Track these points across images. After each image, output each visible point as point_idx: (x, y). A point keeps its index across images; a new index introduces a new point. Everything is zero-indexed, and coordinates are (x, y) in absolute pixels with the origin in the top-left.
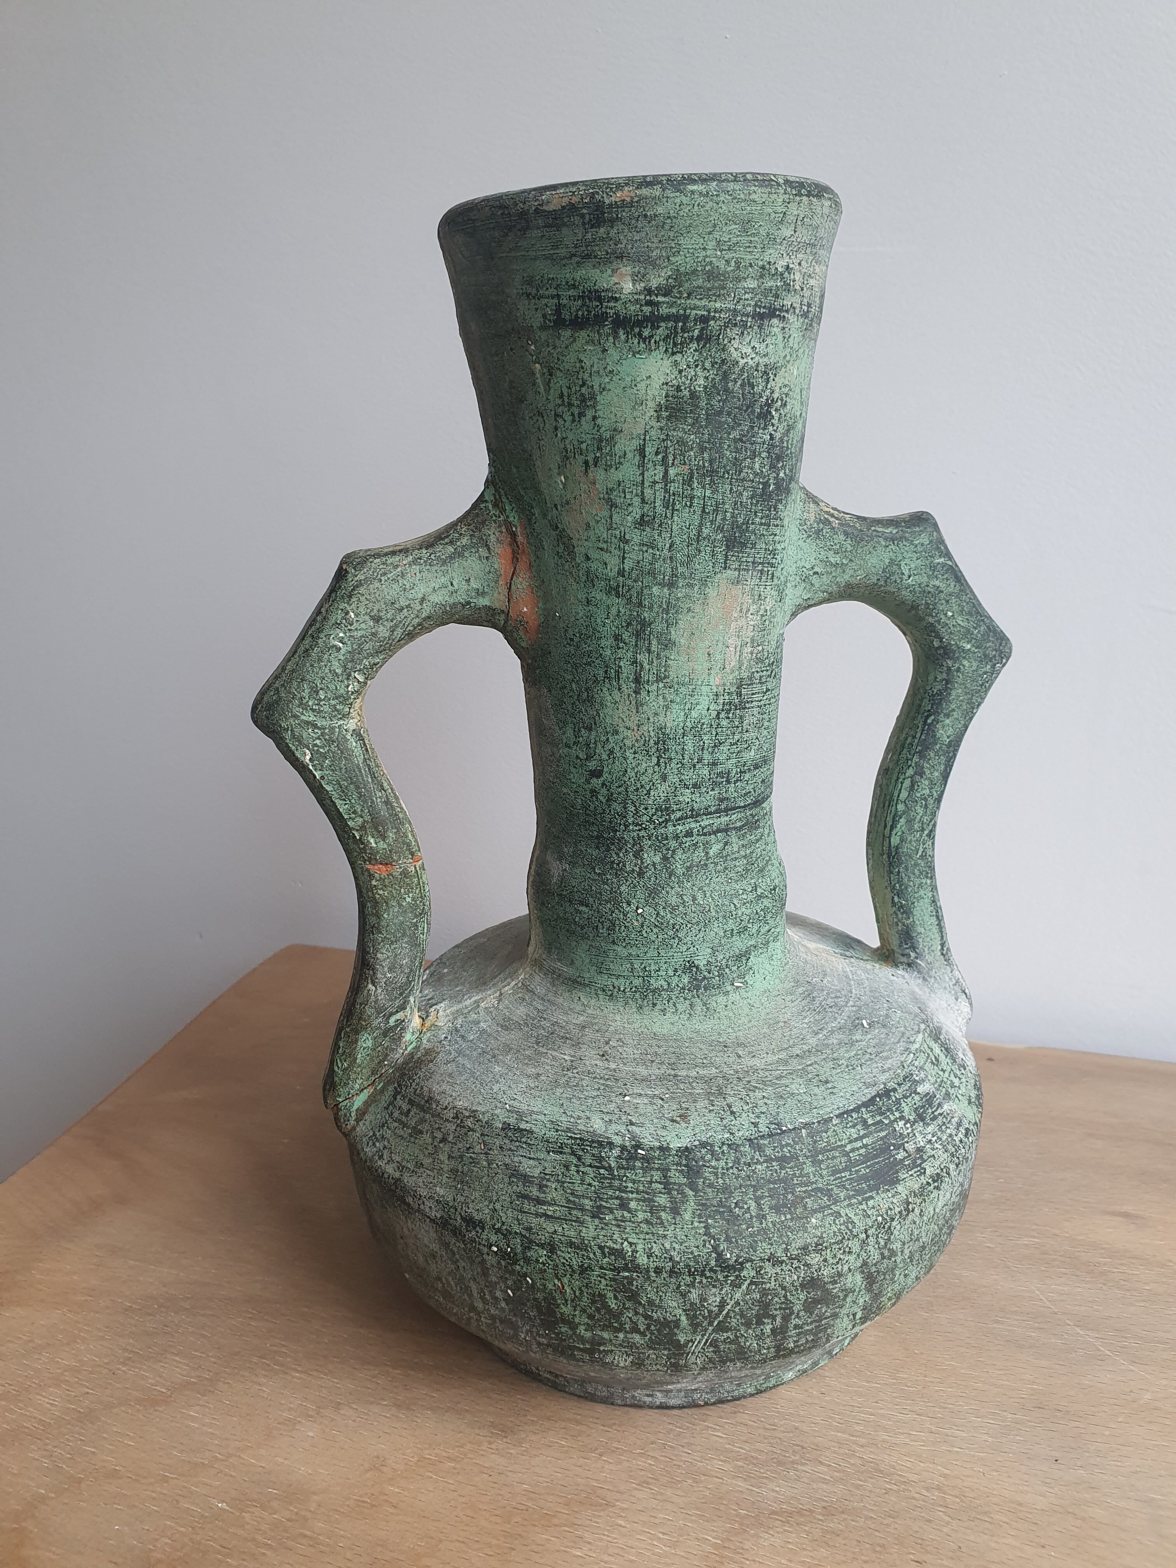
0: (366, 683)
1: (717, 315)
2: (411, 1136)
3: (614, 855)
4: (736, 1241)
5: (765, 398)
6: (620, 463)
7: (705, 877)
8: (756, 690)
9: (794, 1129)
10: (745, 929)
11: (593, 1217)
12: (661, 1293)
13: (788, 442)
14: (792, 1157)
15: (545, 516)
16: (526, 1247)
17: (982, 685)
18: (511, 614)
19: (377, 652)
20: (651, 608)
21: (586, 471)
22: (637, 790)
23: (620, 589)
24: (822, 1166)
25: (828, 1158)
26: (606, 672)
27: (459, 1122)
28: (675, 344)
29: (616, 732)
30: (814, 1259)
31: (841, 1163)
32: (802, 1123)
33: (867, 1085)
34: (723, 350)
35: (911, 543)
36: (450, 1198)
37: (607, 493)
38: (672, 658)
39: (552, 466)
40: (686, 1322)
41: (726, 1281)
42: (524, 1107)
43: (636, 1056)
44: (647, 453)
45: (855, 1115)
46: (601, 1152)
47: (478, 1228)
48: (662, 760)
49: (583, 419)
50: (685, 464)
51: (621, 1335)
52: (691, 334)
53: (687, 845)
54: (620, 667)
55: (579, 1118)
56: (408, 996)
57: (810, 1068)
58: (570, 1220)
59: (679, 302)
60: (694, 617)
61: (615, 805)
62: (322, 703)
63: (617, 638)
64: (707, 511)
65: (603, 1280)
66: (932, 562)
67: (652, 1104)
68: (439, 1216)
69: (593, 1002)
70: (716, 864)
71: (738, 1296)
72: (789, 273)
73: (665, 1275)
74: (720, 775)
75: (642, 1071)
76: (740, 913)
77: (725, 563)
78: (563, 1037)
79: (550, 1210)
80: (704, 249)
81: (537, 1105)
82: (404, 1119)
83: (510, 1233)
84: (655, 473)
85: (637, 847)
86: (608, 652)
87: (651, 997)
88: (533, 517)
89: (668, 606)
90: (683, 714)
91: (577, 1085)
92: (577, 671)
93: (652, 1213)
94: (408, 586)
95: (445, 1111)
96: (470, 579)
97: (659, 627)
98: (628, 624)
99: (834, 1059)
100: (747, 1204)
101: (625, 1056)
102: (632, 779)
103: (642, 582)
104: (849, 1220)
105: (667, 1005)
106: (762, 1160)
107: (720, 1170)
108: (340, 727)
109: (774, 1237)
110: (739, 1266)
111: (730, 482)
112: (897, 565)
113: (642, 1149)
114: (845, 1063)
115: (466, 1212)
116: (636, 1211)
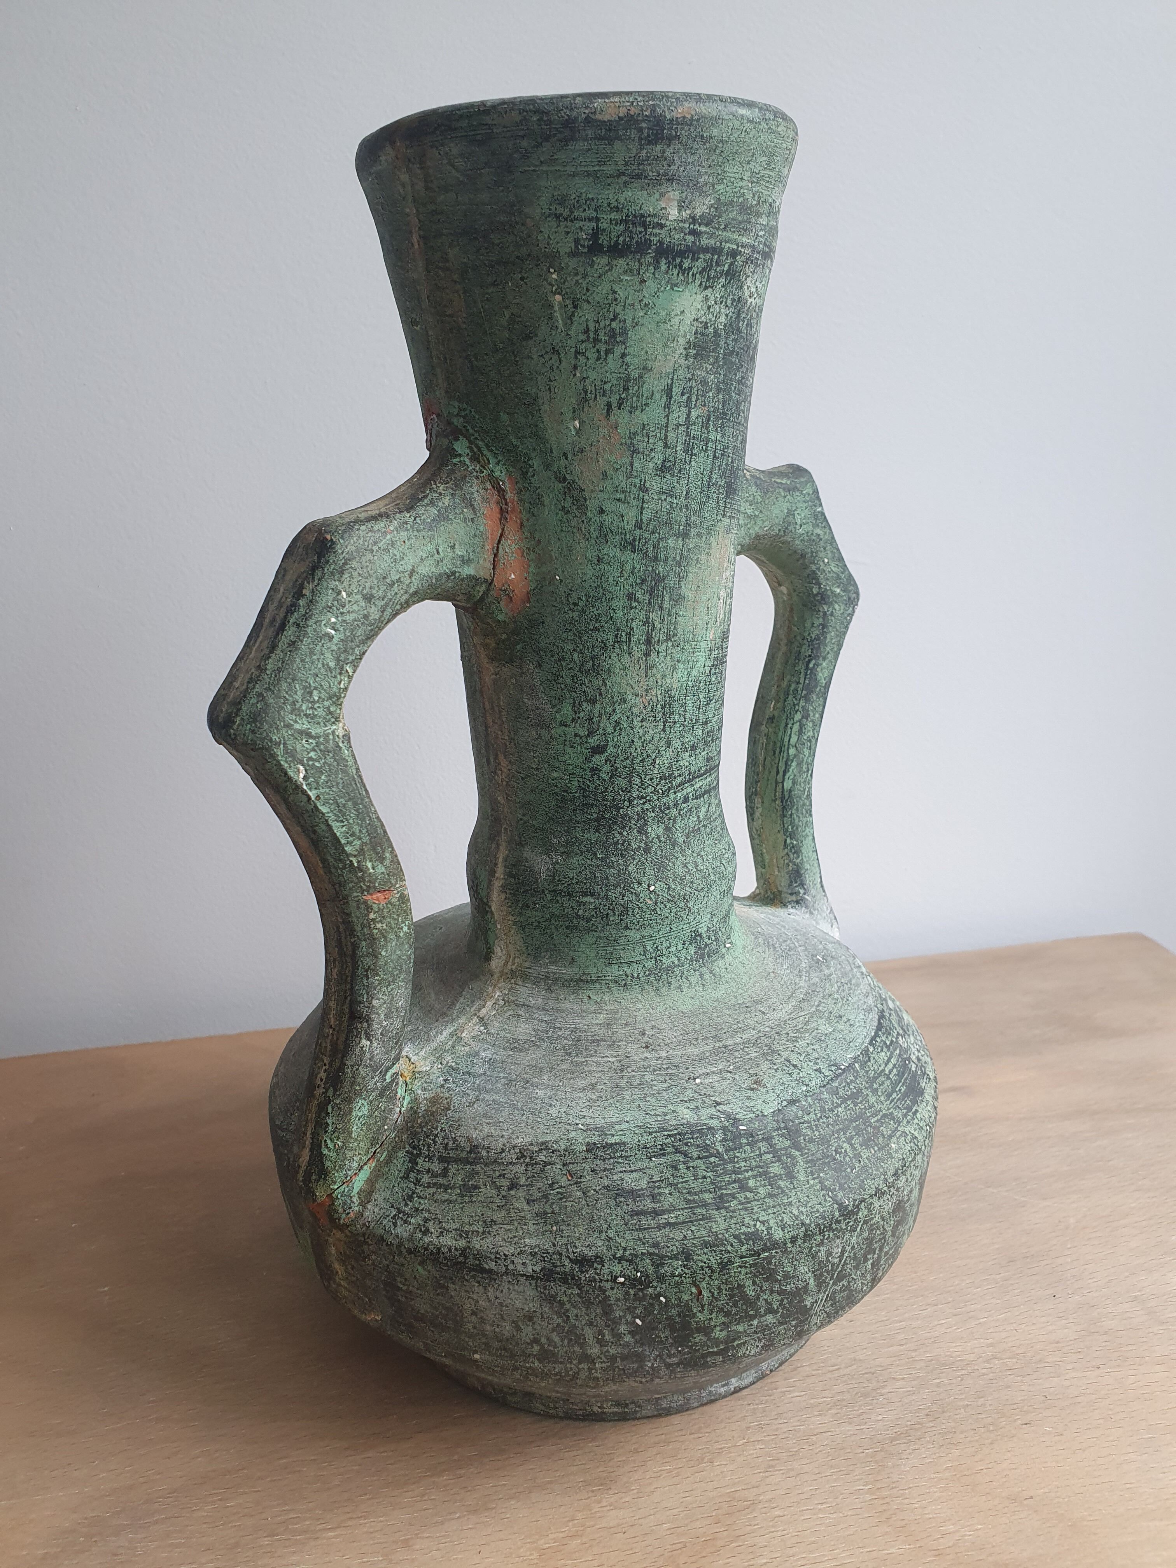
0: (353, 677)
1: (742, 250)
2: (461, 1195)
3: (617, 835)
4: (848, 1186)
6: (647, 405)
7: (699, 842)
9: (849, 1065)
11: (718, 1209)
12: (795, 1263)
14: (860, 1092)
16: (658, 1265)
17: (844, 625)
18: (495, 582)
19: (367, 639)
20: (666, 562)
21: (608, 414)
22: (643, 761)
23: (637, 543)
24: (879, 1093)
25: (880, 1085)
26: (616, 636)
27: (528, 1160)
28: (709, 278)
29: (624, 701)
30: (902, 1182)
31: (888, 1086)
32: (851, 1058)
34: (741, 287)
35: (800, 493)
36: (548, 1245)
37: (630, 438)
38: (680, 613)
39: (565, 410)
40: (813, 1284)
41: (846, 1229)
42: (600, 1122)
44: (674, 394)
45: (878, 1039)
46: (705, 1140)
47: (596, 1265)
48: (667, 725)
49: (611, 356)
50: (704, 406)
51: (756, 1322)
52: (722, 268)
53: (684, 811)
54: (632, 629)
55: (665, 1114)
58: (696, 1220)
59: (717, 233)
60: (700, 569)
61: (619, 781)
62: (316, 706)
63: (631, 597)
64: (717, 455)
66: (813, 511)
68: (538, 1268)
69: (606, 997)
70: (706, 826)
71: (854, 1240)
73: (799, 1242)
74: (711, 733)
75: (694, 1051)
76: (726, 872)
77: (724, 511)
79: (672, 1218)
80: (741, 179)
81: (613, 1115)
82: (441, 1181)
83: (636, 1256)
84: (679, 415)
85: (641, 822)
86: (620, 614)
87: (665, 977)
88: (531, 470)
89: (681, 558)
90: (686, 673)
91: (641, 1083)
92: (580, 638)
93: (771, 1185)
94: (398, 557)
95: (503, 1155)
96: (454, 544)
97: (671, 582)
98: (643, 581)
99: (829, 996)
100: (843, 1148)
101: (669, 1042)
102: (638, 750)
103: (659, 534)
104: (913, 1137)
105: (681, 981)
106: (840, 1103)
107: (813, 1123)
108: (333, 733)
109: (873, 1171)
110: (856, 1209)
111: (733, 425)
112: (792, 514)
113: (743, 1125)
114: (839, 997)
115: (574, 1253)
116: (756, 1188)
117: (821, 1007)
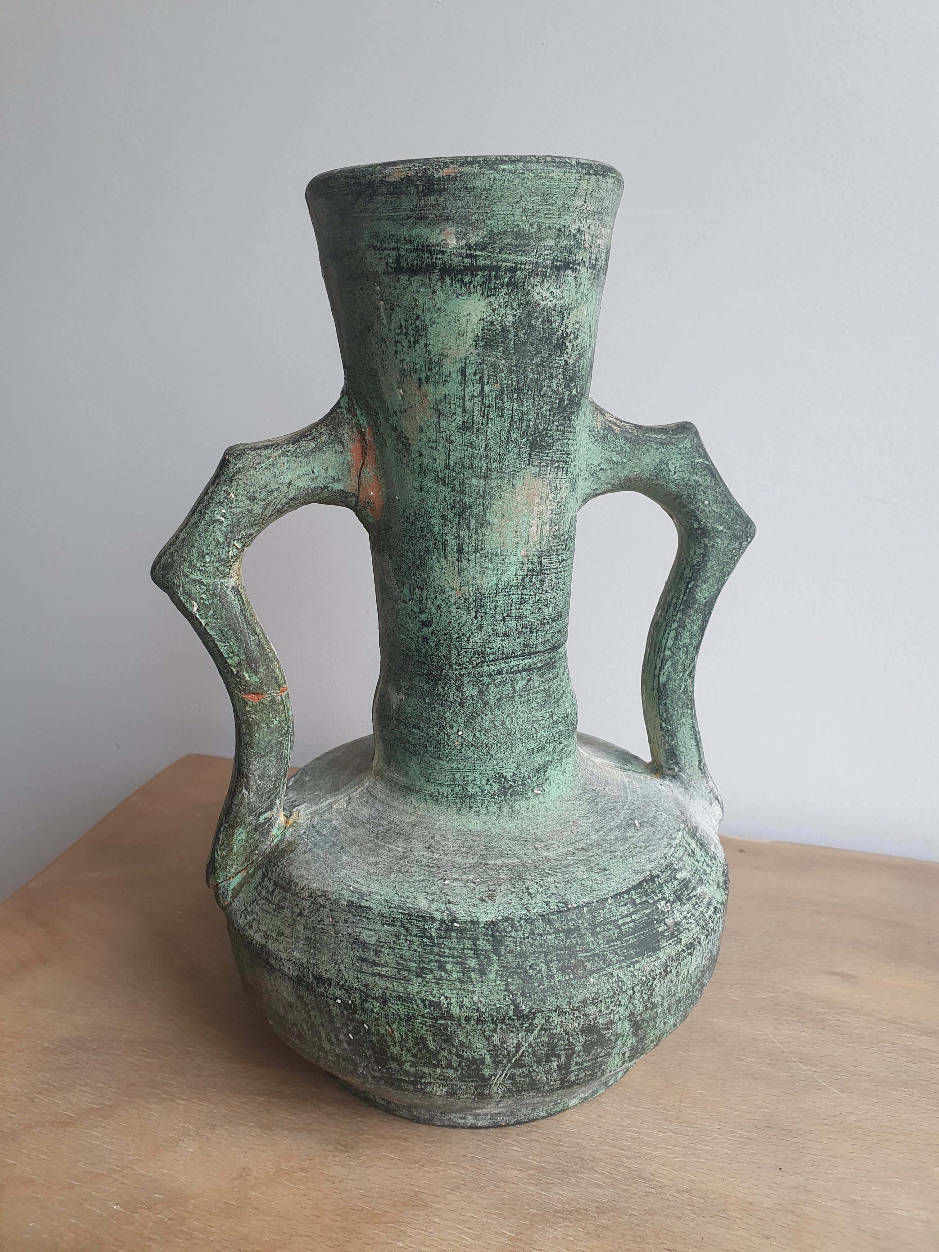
0: (243, 550)
1: (523, 267)
2: (275, 910)
3: (440, 689)
4: (530, 995)
5: (561, 332)
6: (446, 381)
7: (512, 707)
8: (553, 560)
9: (578, 907)
10: (544, 748)
11: (417, 976)
12: (470, 1037)
13: (579, 366)
14: (575, 929)
15: (387, 420)
16: (363, 1000)
17: (731, 559)
18: (360, 496)
19: (252, 526)
20: (470, 495)
21: (420, 386)
22: (459, 637)
23: (447, 479)
24: (599, 937)
25: (604, 930)
26: (435, 544)
27: (313, 900)
28: (489, 289)
29: (443, 591)
30: (592, 1010)
31: (614, 934)
32: (584, 902)
33: (637, 872)
34: (528, 294)
35: (677, 447)
36: (305, 961)
37: (436, 404)
38: (487, 534)
39: (392, 381)
40: (489, 1060)
41: (521, 1028)
42: (364, 889)
43: (455, 848)
44: (467, 374)
45: (626, 896)
46: (424, 924)
47: (326, 985)
48: (479, 614)
49: (417, 345)
50: (497, 383)
51: (438, 1071)
52: (502, 281)
53: (498, 681)
54: (446, 540)
55: (408, 898)
56: (274, 799)
57: (592, 858)
58: (399, 979)
59: (492, 256)
60: (504, 503)
61: (441, 649)
62: (207, 565)
63: (444, 517)
64: (515, 420)
65: (424, 1026)
66: (693, 462)
67: (466, 886)
68: (295, 974)
69: (422, 805)
70: (521, 696)
71: (531, 1039)
72: (581, 235)
73: (473, 1023)
74: (525, 626)
75: (460, 860)
76: (539, 735)
77: (529, 461)
78: (397, 833)
79: (383, 971)
80: (513, 215)
81: (375, 887)
82: (270, 897)
83: (352, 989)
84: (474, 389)
85: (459, 683)
86: (437, 529)
87: (468, 802)
88: (378, 421)
89: (484, 494)
90: (495, 578)
91: (408, 871)
92: (412, 542)
93: (464, 973)
94: (277, 474)
95: (302, 891)
96: (328, 468)
97: (476, 510)
98: (453, 507)
99: (611, 852)
100: (539, 966)
101: (446, 849)
102: (455, 629)
103: (464, 474)
104: (620, 980)
105: (481, 808)
106: (551, 932)
107: (518, 940)
108: (222, 584)
109: (559, 992)
110: (532, 1016)
111: (533, 397)
112: (665, 464)
113: (457, 923)
114: (620, 855)
115: (317, 972)
116: (451, 971)
117: (593, 858)
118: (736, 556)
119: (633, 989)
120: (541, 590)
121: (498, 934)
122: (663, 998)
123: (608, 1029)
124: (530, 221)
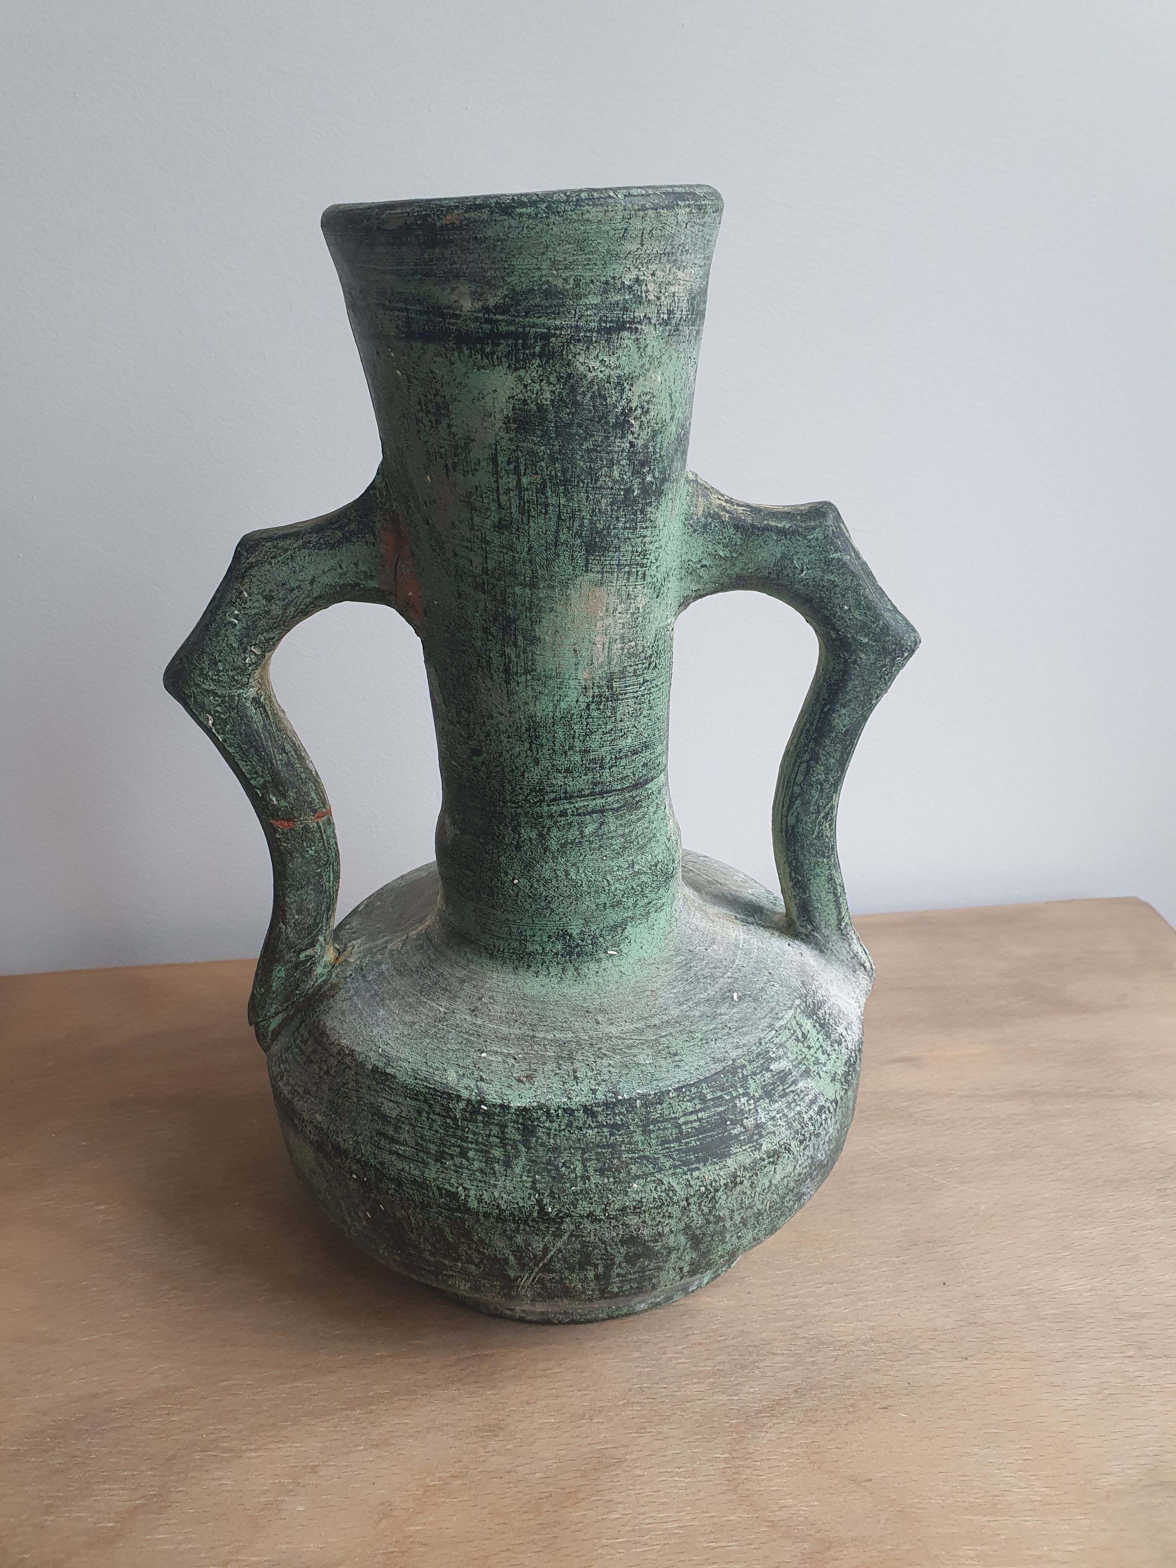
0: (263, 656)
1: (558, 332)
2: (305, 1063)
3: (495, 828)
4: (559, 1197)
5: (620, 408)
6: (476, 470)
7: (579, 854)
8: (630, 683)
9: (629, 1099)
10: (620, 903)
11: (436, 1161)
12: (490, 1235)
13: (654, 447)
14: (623, 1125)
15: (418, 511)
16: (379, 1179)
17: (881, 678)
18: (398, 594)
19: (271, 629)
20: (515, 606)
21: (447, 474)
22: (512, 771)
23: (486, 586)
24: (652, 1136)
25: (659, 1129)
26: (479, 661)
27: (340, 1058)
28: (517, 361)
29: (492, 717)
30: (633, 1220)
31: (671, 1134)
32: (639, 1094)
33: (715, 1060)
34: (568, 365)
35: (805, 537)
36: (325, 1126)
37: (467, 496)
38: (538, 653)
39: (418, 465)
40: (514, 1261)
41: (548, 1232)
42: (393, 1053)
43: (503, 1015)
44: (499, 462)
45: (694, 1090)
46: (449, 1103)
47: (343, 1156)
48: (534, 746)
49: (440, 426)
50: (537, 474)
51: (459, 1264)
52: (532, 351)
53: (562, 824)
54: (490, 658)
55: (437, 1069)
56: (318, 934)
57: (662, 1039)
60: (557, 616)
61: (494, 783)
62: (221, 674)
64: (563, 518)
65: (440, 1217)
66: (826, 557)
67: (504, 1062)
69: (476, 958)
70: (591, 842)
71: (559, 1244)
72: (640, 285)
73: (492, 1219)
74: (593, 761)
75: (505, 1030)
76: (613, 888)
77: (586, 566)
78: (443, 989)
79: (401, 1149)
80: (539, 269)
81: (405, 1053)
82: (303, 1046)
83: (368, 1165)
84: (509, 481)
85: (514, 823)
86: (479, 644)
87: (526, 959)
88: (410, 510)
89: (531, 606)
90: (551, 704)
91: (443, 1038)
93: (486, 1163)
94: (297, 569)
95: (333, 1046)
96: (358, 562)
97: (523, 624)
98: (496, 619)
99: (691, 1032)
100: (573, 1164)
101: (493, 1014)
102: (508, 761)
103: (505, 581)
104: (671, 1189)
105: (540, 967)
106: (593, 1126)
107: (553, 1131)
108: (239, 695)
109: (594, 1197)
110: (559, 1219)
111: (586, 490)
112: (790, 559)
113: (486, 1106)
114: (700, 1036)
115: (335, 1140)
116: (474, 1160)
117: (665, 1039)
118: (887, 675)
119: (687, 1199)
120: (613, 718)
121: (529, 1123)
122: (733, 1211)
123: (656, 1241)
124: (564, 275)
